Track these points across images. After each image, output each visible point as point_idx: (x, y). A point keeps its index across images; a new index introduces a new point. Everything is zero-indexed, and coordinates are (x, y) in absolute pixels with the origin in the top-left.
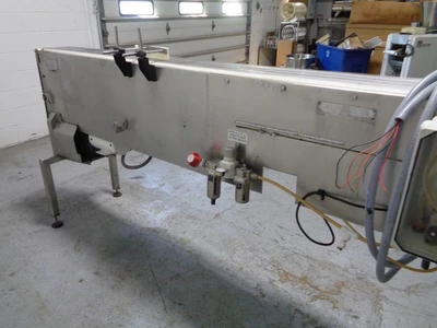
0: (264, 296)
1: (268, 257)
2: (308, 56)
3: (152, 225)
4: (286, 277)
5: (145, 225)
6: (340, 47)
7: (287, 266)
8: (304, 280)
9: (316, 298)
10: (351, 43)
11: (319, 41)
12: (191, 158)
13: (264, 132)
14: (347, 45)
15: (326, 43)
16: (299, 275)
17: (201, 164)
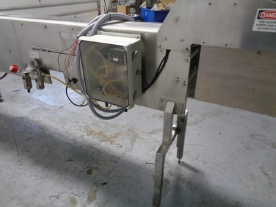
0: (75, 143)
1: (83, 125)
2: (136, 15)
3: (20, 116)
4: (91, 133)
5: (15, 115)
6: (152, 9)
7: (93, 128)
8: (100, 133)
9: (103, 141)
10: (158, 7)
11: (142, 6)
12: (11, 68)
13: (44, 51)
14: (155, 8)
15: (145, 7)
16: (98, 131)
17: (18, 71)
